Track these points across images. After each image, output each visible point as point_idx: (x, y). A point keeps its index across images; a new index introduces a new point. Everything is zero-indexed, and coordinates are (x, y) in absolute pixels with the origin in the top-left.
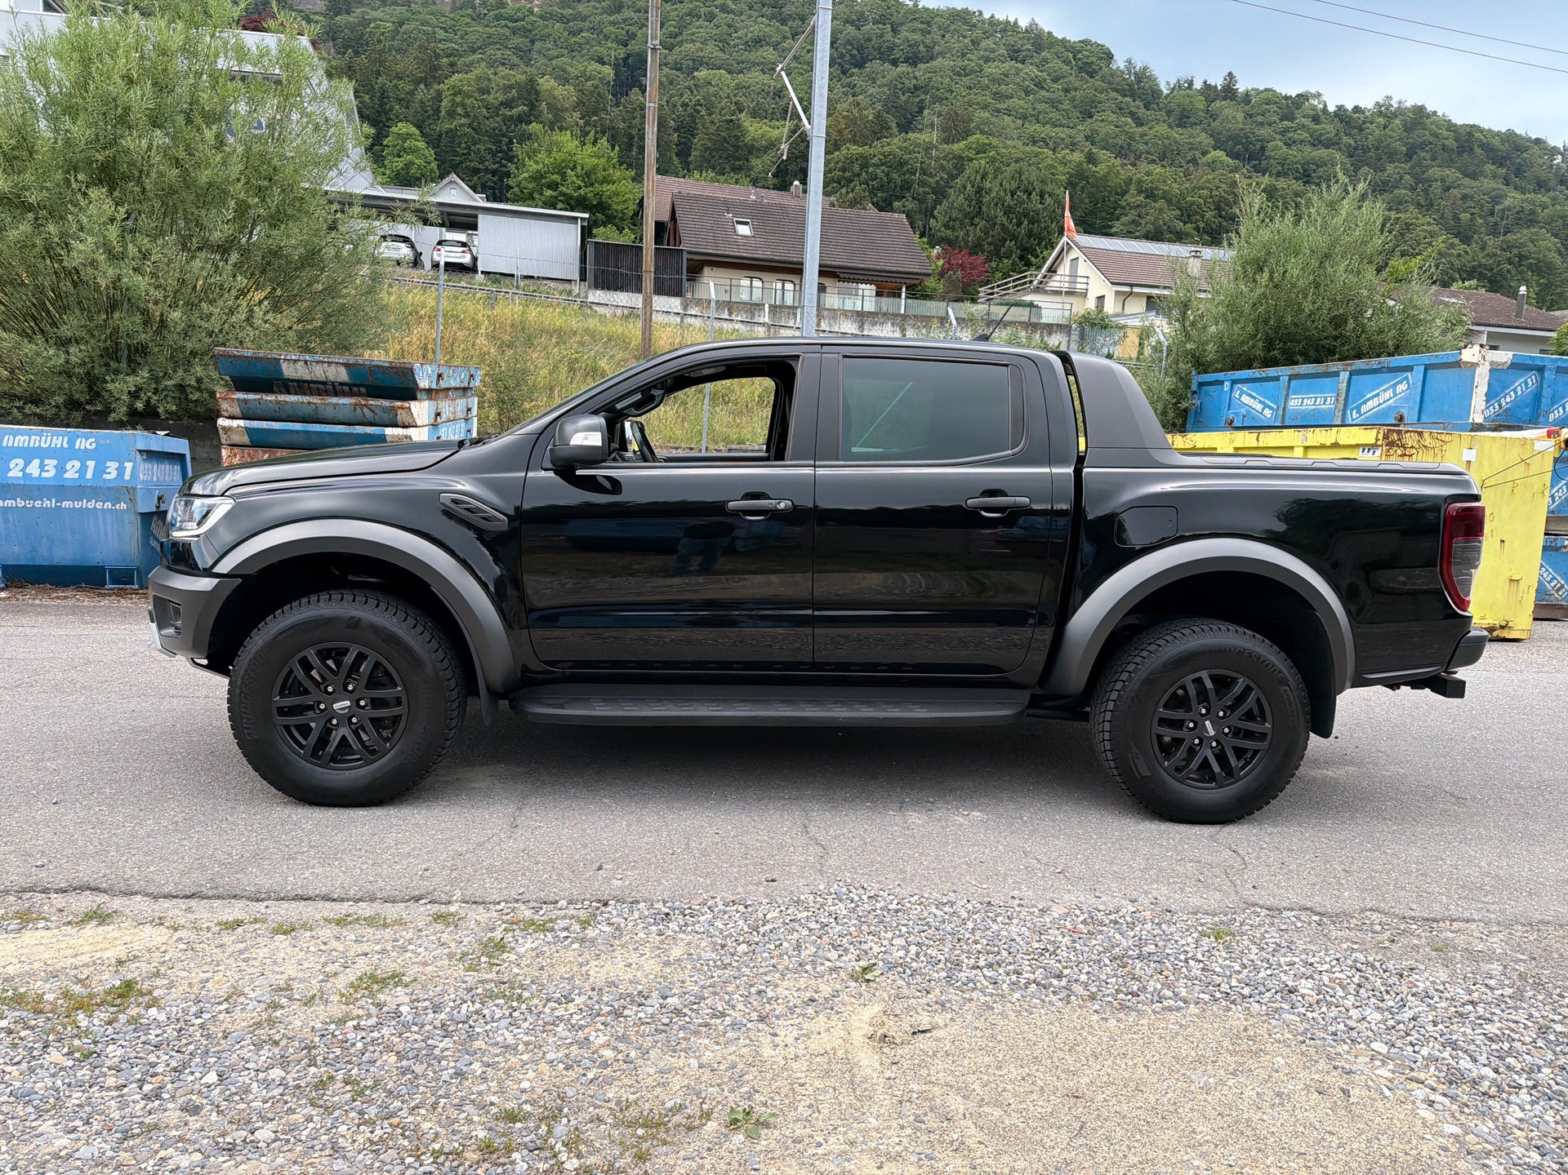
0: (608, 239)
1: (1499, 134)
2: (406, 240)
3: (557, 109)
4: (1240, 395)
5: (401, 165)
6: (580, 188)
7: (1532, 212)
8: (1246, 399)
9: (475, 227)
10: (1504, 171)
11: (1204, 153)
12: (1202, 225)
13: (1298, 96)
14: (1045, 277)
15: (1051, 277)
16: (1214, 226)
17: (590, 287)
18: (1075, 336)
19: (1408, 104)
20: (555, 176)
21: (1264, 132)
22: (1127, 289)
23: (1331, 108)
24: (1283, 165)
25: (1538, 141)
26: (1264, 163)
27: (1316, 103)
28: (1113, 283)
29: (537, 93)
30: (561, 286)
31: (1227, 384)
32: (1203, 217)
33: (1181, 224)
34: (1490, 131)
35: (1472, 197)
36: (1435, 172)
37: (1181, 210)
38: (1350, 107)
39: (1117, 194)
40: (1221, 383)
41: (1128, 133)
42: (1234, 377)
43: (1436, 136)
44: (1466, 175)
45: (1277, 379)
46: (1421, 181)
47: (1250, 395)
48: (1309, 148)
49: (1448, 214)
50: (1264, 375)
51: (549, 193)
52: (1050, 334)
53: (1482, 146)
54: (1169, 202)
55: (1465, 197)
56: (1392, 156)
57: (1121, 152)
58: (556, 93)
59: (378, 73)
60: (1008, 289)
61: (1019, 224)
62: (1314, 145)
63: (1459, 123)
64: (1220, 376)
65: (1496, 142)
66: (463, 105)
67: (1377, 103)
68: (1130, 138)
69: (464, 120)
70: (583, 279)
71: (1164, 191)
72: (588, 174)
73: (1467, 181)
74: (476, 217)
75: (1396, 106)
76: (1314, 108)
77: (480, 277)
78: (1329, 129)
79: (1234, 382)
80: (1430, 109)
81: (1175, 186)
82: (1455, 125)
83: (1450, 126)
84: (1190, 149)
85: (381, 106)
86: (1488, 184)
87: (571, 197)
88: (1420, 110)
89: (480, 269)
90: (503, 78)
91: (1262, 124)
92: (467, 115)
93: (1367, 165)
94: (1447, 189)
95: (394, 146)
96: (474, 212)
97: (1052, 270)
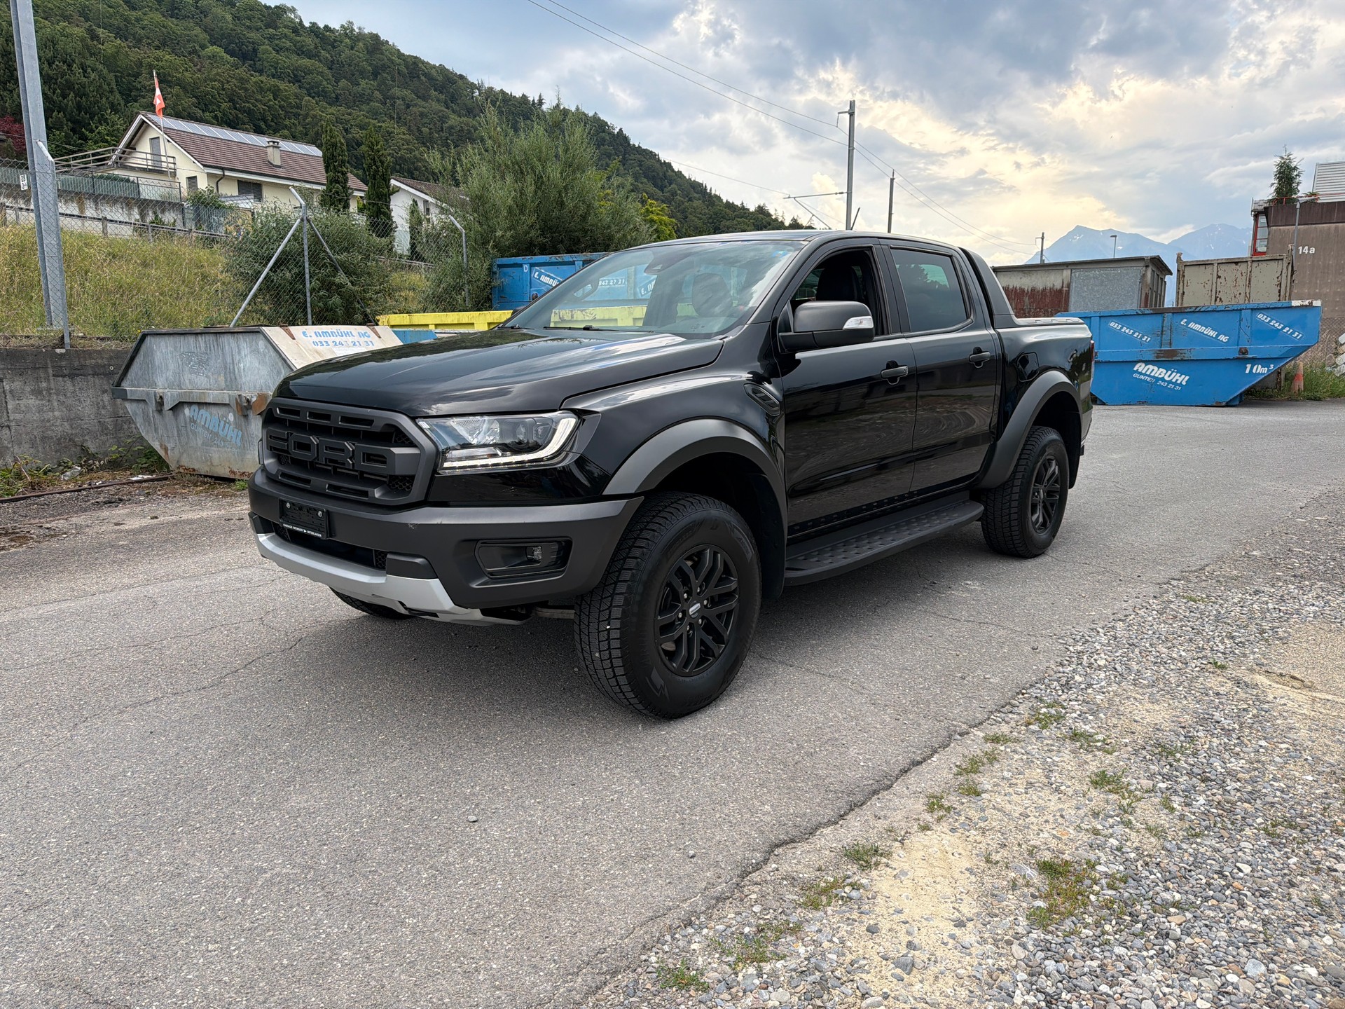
1: (434, 67)
4: (540, 276)
7: (469, 132)
8: (544, 279)
10: (443, 97)
11: (203, 47)
12: (219, 115)
13: (276, 7)
14: (124, 152)
15: (130, 153)
16: (231, 117)
18: (190, 215)
19: (366, 31)
21: (253, 35)
22: (219, 172)
23: (307, 24)
24: (276, 68)
25: (461, 77)
26: (258, 63)
27: (293, 16)
28: (204, 166)
31: (526, 268)
32: (219, 107)
33: (200, 112)
34: (428, 63)
35: (427, 116)
36: (396, 91)
37: (196, 97)
38: (322, 26)
39: (129, 75)
40: (521, 265)
41: (122, 15)
42: (531, 261)
43: (392, 61)
44: (419, 97)
45: (573, 263)
46: (387, 98)
47: (549, 276)
48: (294, 57)
49: (414, 128)
50: (560, 260)
52: (163, 211)
53: (425, 75)
54: (184, 88)
55: (422, 114)
56: (362, 73)
57: (120, 33)
60: (88, 162)
61: (64, 96)
62: (298, 55)
63: (407, 53)
64: (519, 260)
65: (433, 72)
67: (342, 26)
68: (126, 20)
71: (178, 79)
73: (420, 102)
75: (357, 30)
76: (292, 21)
78: (309, 41)
79: (532, 265)
80: (383, 37)
81: (186, 74)
82: (403, 55)
83: (400, 55)
84: (189, 41)
86: (437, 106)
88: (375, 37)
91: (248, 27)
93: (345, 78)
94: (408, 106)
97: (131, 147)
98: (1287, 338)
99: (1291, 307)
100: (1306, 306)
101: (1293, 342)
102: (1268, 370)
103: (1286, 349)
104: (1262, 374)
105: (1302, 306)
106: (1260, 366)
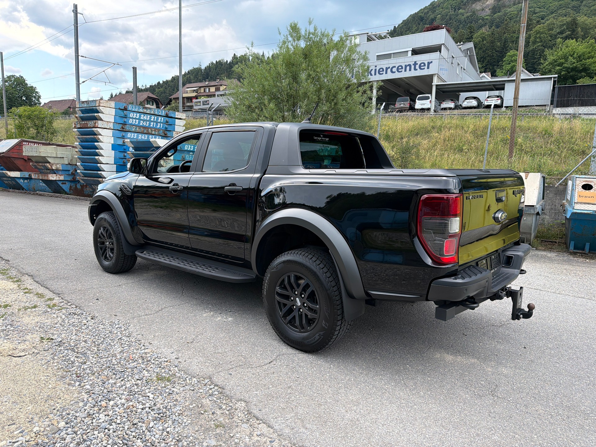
0: (584, 83)
2: (475, 98)
3: (586, 29)
5: (509, 67)
6: (574, 63)
9: (503, 89)
17: (554, 107)
20: (562, 60)
29: (576, 24)
30: (541, 108)
51: (558, 68)
58: (586, 22)
59: (504, 33)
66: (540, 38)
69: (539, 44)
70: (552, 103)
72: (579, 57)
74: (504, 85)
77: (504, 109)
85: (504, 45)
87: (569, 68)
89: (504, 105)
90: (560, 22)
92: (541, 41)
95: (508, 60)
96: (504, 83)
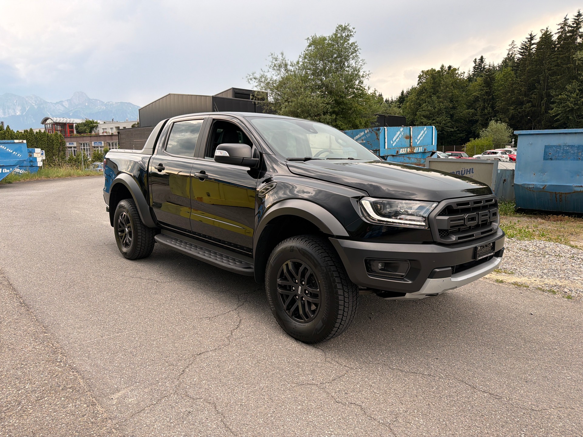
98: (16, 157)
99: (15, 143)
100: (21, 142)
101: (19, 158)
102: (10, 171)
103: (17, 161)
104: (7, 173)
105: (19, 142)
106: (6, 169)
